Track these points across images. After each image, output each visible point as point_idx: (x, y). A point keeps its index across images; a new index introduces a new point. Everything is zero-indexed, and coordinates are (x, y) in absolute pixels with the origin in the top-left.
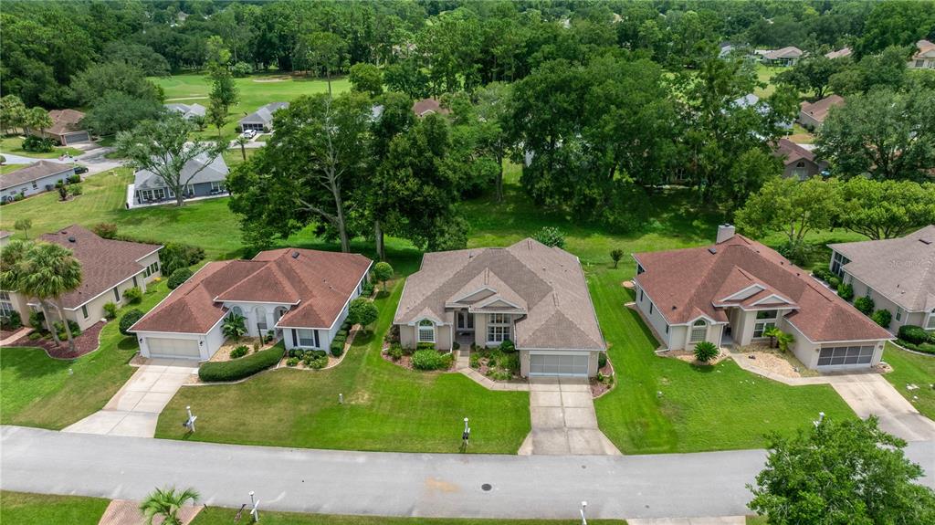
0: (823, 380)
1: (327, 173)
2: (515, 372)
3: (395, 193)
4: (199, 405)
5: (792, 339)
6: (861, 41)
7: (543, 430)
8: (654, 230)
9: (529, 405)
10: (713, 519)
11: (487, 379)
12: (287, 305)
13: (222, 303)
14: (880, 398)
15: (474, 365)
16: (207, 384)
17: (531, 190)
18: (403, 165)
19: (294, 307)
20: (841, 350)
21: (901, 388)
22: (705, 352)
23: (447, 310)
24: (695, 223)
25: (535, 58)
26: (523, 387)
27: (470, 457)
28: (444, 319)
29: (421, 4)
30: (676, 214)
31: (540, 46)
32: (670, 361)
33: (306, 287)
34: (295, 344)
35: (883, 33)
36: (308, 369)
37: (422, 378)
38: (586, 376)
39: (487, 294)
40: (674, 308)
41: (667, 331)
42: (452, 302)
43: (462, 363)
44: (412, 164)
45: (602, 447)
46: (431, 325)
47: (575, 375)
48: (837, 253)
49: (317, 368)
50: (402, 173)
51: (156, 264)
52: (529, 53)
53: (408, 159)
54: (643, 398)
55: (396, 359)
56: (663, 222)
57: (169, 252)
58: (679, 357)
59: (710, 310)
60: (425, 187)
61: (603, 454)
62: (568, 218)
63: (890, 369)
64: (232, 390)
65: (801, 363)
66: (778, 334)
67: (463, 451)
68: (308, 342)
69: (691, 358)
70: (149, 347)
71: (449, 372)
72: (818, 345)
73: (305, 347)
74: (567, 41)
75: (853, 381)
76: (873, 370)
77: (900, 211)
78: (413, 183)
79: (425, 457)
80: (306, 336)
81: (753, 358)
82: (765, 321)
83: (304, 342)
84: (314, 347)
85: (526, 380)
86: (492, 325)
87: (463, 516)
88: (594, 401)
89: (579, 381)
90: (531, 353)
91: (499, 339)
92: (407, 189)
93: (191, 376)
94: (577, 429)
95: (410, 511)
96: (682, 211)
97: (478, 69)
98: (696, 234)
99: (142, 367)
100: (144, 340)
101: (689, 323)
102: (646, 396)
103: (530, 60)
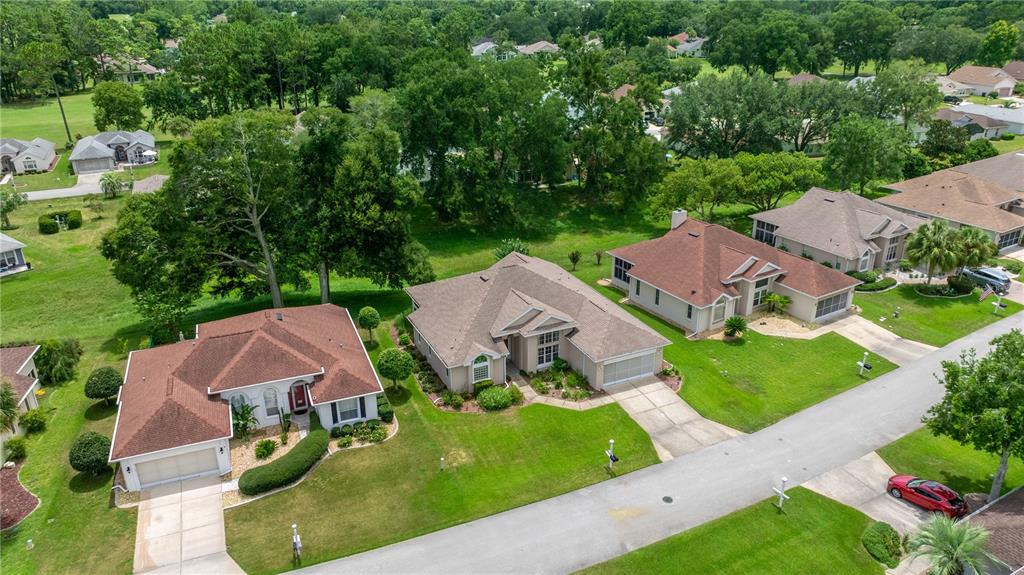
0: (826, 329)
1: (249, 214)
2: (586, 386)
3: (354, 224)
4: (270, 524)
5: (788, 301)
6: (610, 34)
7: (662, 433)
8: (561, 230)
9: (627, 414)
10: (857, 461)
11: (567, 402)
12: (308, 378)
13: (219, 394)
14: (872, 333)
15: (544, 392)
16: (258, 498)
17: (443, 205)
18: (357, 192)
19: (320, 378)
20: (829, 300)
21: (876, 322)
22: (735, 326)
23: (495, 340)
24: (592, 217)
25: (331, 64)
26: (607, 400)
27: (624, 478)
28: (498, 351)
29: (83, 5)
30: (571, 211)
31: (333, 50)
32: (701, 342)
33: (320, 350)
34: (335, 420)
35: (627, 26)
36: (368, 444)
37: (503, 418)
38: (652, 374)
39: (535, 313)
40: (693, 292)
41: (689, 316)
42: (498, 330)
43: (528, 392)
44: (370, 189)
45: (723, 433)
46: (486, 360)
47: (643, 376)
48: (759, 222)
49: (378, 441)
50: (359, 201)
51: (32, 372)
52: (324, 58)
53: (363, 184)
54: (714, 381)
55: (458, 407)
56: (563, 220)
57: (50, 351)
58: (709, 338)
59: (722, 288)
60: (387, 214)
61: (730, 438)
62: (473, 231)
63: (859, 310)
64: (299, 495)
65: (799, 319)
66: (776, 297)
67: (613, 475)
68: (353, 414)
69: (720, 336)
70: (139, 476)
71: (525, 405)
72: (816, 299)
73: (351, 421)
74: (363, 43)
75: (845, 325)
76: (849, 313)
77: (789, 179)
78: (375, 211)
79: (583, 492)
80: (348, 408)
81: (764, 324)
82: (760, 289)
83: (345, 416)
84: (359, 419)
85: (602, 393)
86: (541, 346)
87: (674, 533)
88: (678, 394)
89: (649, 381)
90: (606, 363)
91: (548, 360)
92: (369, 219)
93: (226, 494)
94: (686, 423)
95: (623, 546)
96: (574, 207)
97: (266, 80)
98: (601, 227)
99: (141, 505)
100: (133, 468)
101: (713, 304)
102: (714, 377)
103: (326, 66)
